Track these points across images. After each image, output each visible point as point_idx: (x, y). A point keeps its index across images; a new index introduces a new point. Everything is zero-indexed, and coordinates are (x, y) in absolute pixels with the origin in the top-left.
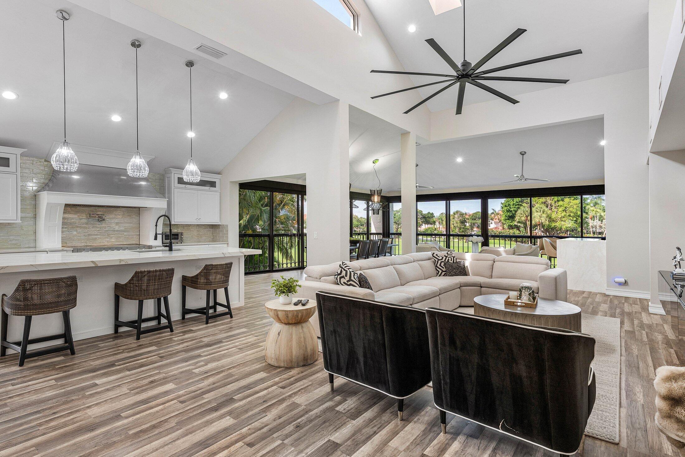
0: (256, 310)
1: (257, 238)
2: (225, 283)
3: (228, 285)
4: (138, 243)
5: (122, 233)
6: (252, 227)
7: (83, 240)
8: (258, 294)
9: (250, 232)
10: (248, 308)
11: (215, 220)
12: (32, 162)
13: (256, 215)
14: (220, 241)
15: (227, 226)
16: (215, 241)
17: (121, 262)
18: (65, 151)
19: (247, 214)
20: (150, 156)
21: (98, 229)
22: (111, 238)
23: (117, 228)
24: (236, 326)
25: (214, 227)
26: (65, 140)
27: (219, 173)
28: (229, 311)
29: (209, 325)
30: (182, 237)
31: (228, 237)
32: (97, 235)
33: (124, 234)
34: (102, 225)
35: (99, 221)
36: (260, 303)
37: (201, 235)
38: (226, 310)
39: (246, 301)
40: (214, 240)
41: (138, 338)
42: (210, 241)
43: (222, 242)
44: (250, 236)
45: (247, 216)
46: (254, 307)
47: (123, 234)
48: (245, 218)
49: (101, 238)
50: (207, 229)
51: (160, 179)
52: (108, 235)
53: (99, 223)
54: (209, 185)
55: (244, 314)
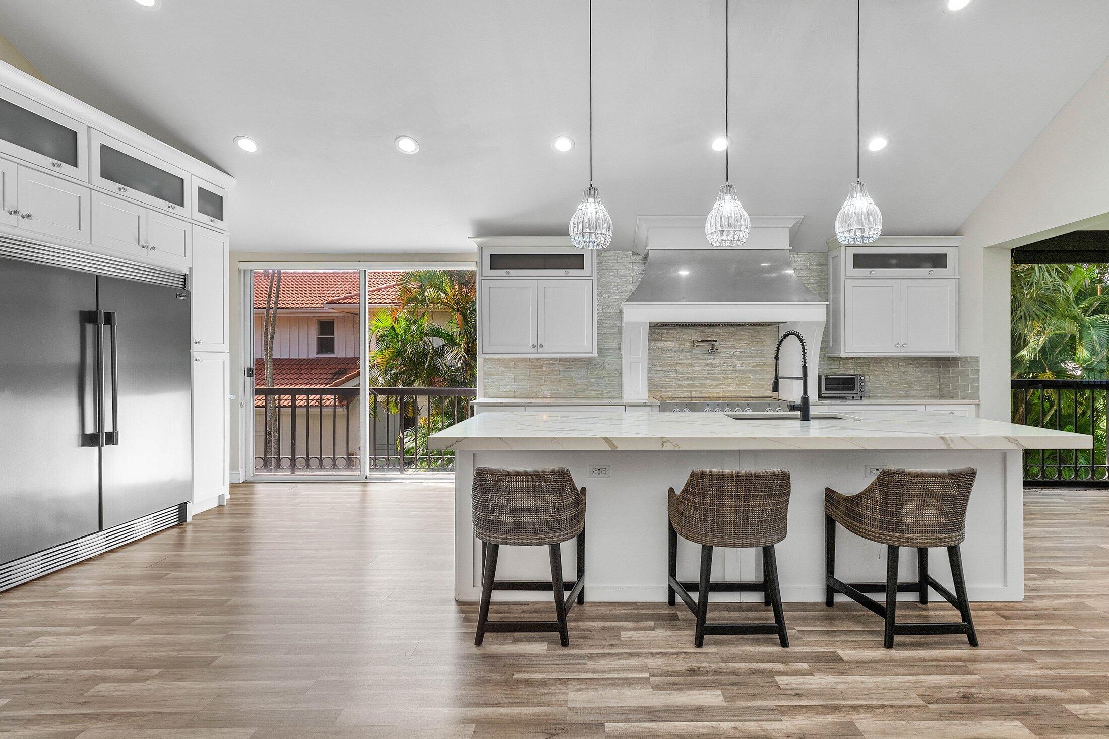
0: (1070, 633)
1: (1070, 392)
2: (951, 531)
3: (962, 539)
4: (777, 398)
5: (747, 375)
6: (1055, 364)
7: (686, 387)
8: (1074, 564)
9: (1049, 376)
10: (1038, 616)
11: (944, 347)
12: (616, 258)
13: (1066, 335)
14: (957, 398)
15: (976, 359)
16: (945, 397)
17: (665, 444)
18: (591, 209)
19: (1040, 333)
20: (795, 217)
21: (708, 368)
22: (730, 384)
23: (739, 365)
24: (985, 692)
25: (943, 363)
26: (591, 185)
27: (956, 233)
28: (964, 620)
29: (894, 653)
30: (863, 384)
31: (978, 387)
32: (706, 378)
33: (750, 378)
34: (715, 360)
35: (710, 353)
36: (1084, 606)
37: (910, 381)
38: (954, 616)
39: (1030, 583)
40: (944, 394)
41: (699, 643)
42: (931, 397)
43: (964, 399)
44: (1047, 385)
45: (1040, 338)
46: (1065, 619)
47: (748, 377)
48: (1032, 344)
49: (711, 384)
50: (926, 368)
51: (820, 265)
52: (725, 378)
53: (710, 357)
54: (930, 265)
55: (1023, 642)
